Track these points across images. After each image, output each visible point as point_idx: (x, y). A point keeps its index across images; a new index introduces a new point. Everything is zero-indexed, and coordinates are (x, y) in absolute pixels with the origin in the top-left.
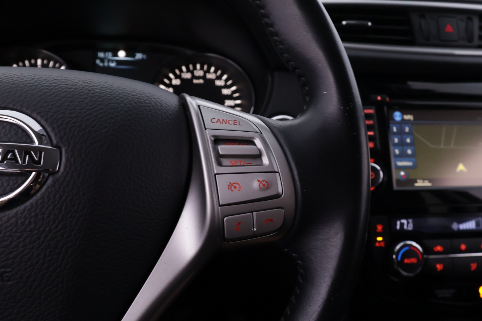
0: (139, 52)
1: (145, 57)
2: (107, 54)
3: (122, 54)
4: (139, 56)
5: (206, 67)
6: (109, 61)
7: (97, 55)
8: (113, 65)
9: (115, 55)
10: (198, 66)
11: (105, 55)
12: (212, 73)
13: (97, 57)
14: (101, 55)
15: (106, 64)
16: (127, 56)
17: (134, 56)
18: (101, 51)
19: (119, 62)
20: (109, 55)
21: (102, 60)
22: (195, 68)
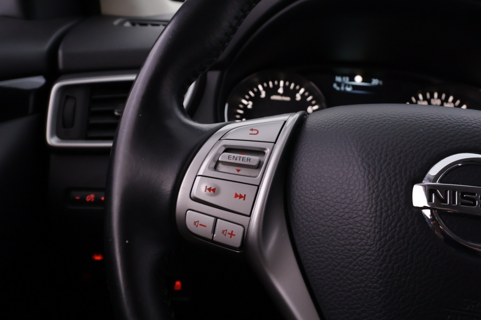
0: (375, 78)
1: (381, 83)
2: (344, 78)
3: (358, 80)
4: (375, 82)
5: (444, 96)
6: (345, 85)
7: (334, 79)
8: (349, 89)
9: (352, 79)
10: (436, 95)
11: (342, 79)
12: (450, 103)
13: (334, 81)
14: (338, 79)
15: (342, 88)
16: (364, 81)
17: (370, 81)
18: (338, 75)
19: (355, 87)
20: (346, 80)
21: (339, 84)
22: (432, 96)
